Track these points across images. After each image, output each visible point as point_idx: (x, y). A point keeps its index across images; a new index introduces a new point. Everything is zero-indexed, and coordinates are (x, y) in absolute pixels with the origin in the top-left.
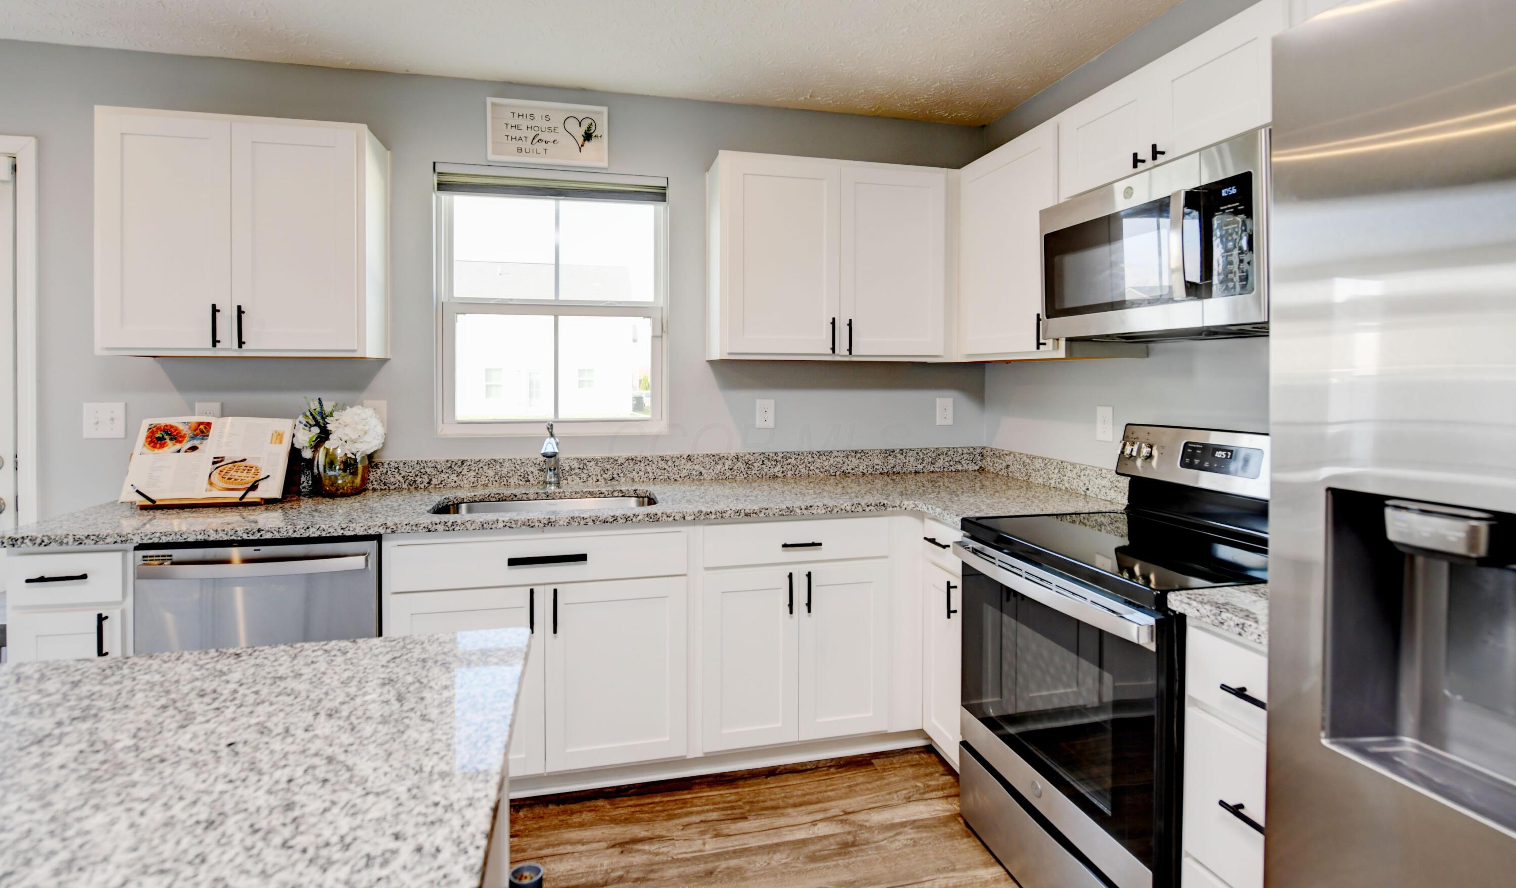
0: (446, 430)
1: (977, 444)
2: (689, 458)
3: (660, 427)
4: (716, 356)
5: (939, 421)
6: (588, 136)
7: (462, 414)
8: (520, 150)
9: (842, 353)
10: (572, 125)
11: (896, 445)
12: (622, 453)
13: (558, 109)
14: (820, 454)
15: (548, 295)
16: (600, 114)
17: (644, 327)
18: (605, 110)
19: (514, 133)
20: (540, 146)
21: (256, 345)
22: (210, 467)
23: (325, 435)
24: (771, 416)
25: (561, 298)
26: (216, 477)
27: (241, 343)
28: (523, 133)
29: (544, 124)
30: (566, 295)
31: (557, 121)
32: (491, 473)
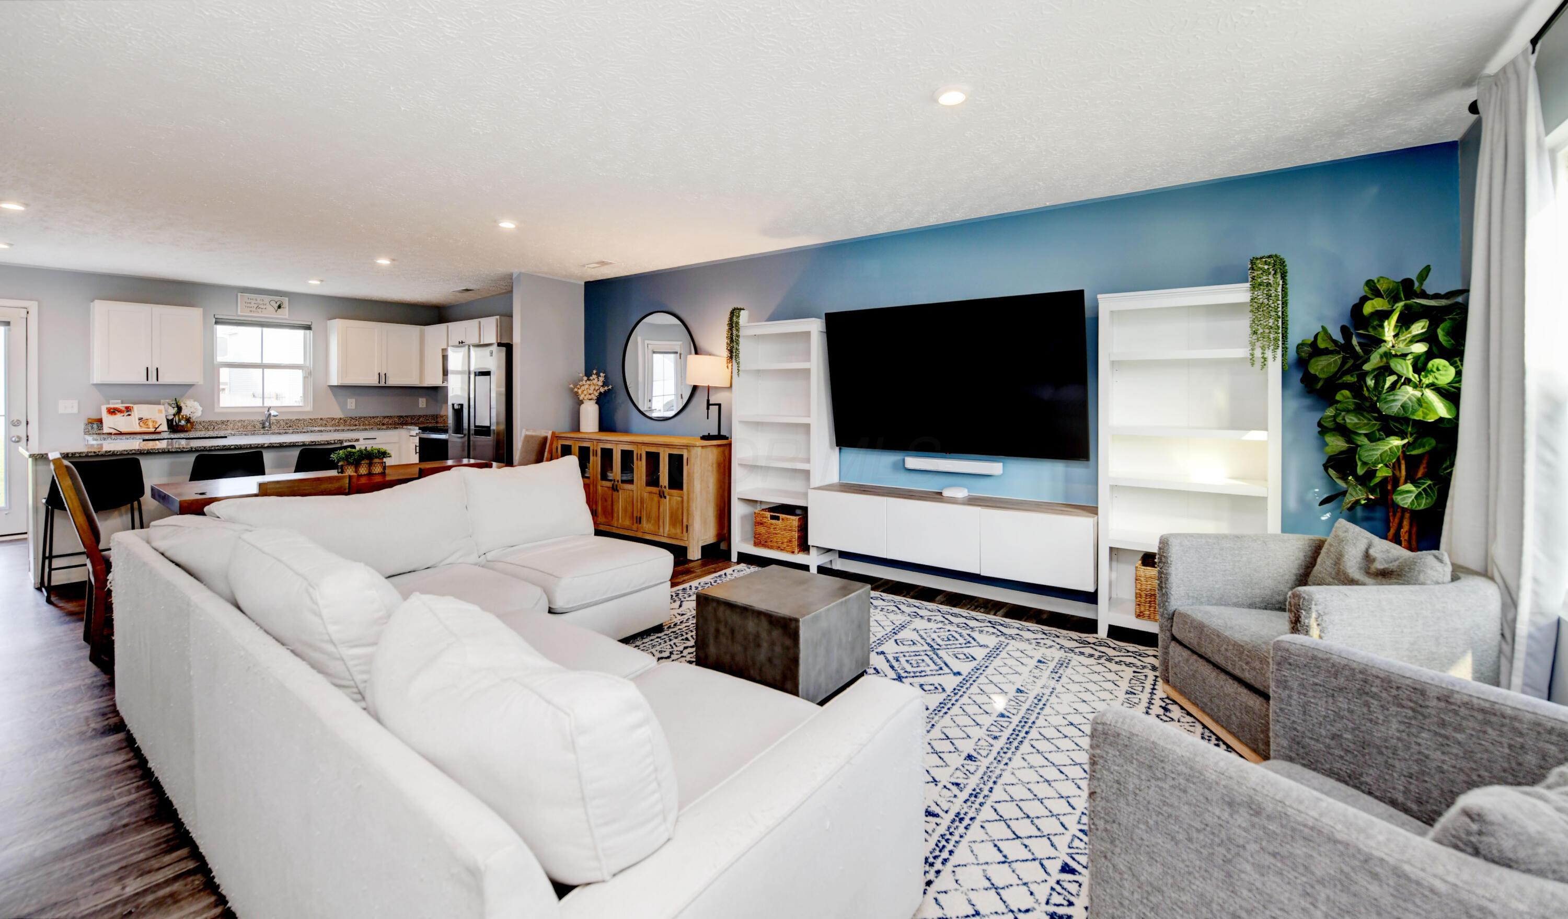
0: (217, 410)
1: (435, 413)
2: (321, 419)
3: (309, 408)
4: (334, 382)
5: (420, 406)
6: (279, 307)
7: (222, 405)
8: (251, 311)
9: (382, 384)
10: (273, 303)
11: (404, 414)
12: (294, 418)
13: (267, 298)
14: (373, 417)
15: (258, 361)
16: (286, 301)
17: (299, 374)
18: (287, 299)
19: (249, 305)
20: (260, 310)
21: (161, 381)
22: (137, 421)
23: (180, 409)
24: (354, 404)
25: (264, 362)
26: (141, 424)
27: (157, 380)
28: (253, 305)
29: (261, 302)
30: (265, 361)
31: (266, 301)
32: (240, 425)
